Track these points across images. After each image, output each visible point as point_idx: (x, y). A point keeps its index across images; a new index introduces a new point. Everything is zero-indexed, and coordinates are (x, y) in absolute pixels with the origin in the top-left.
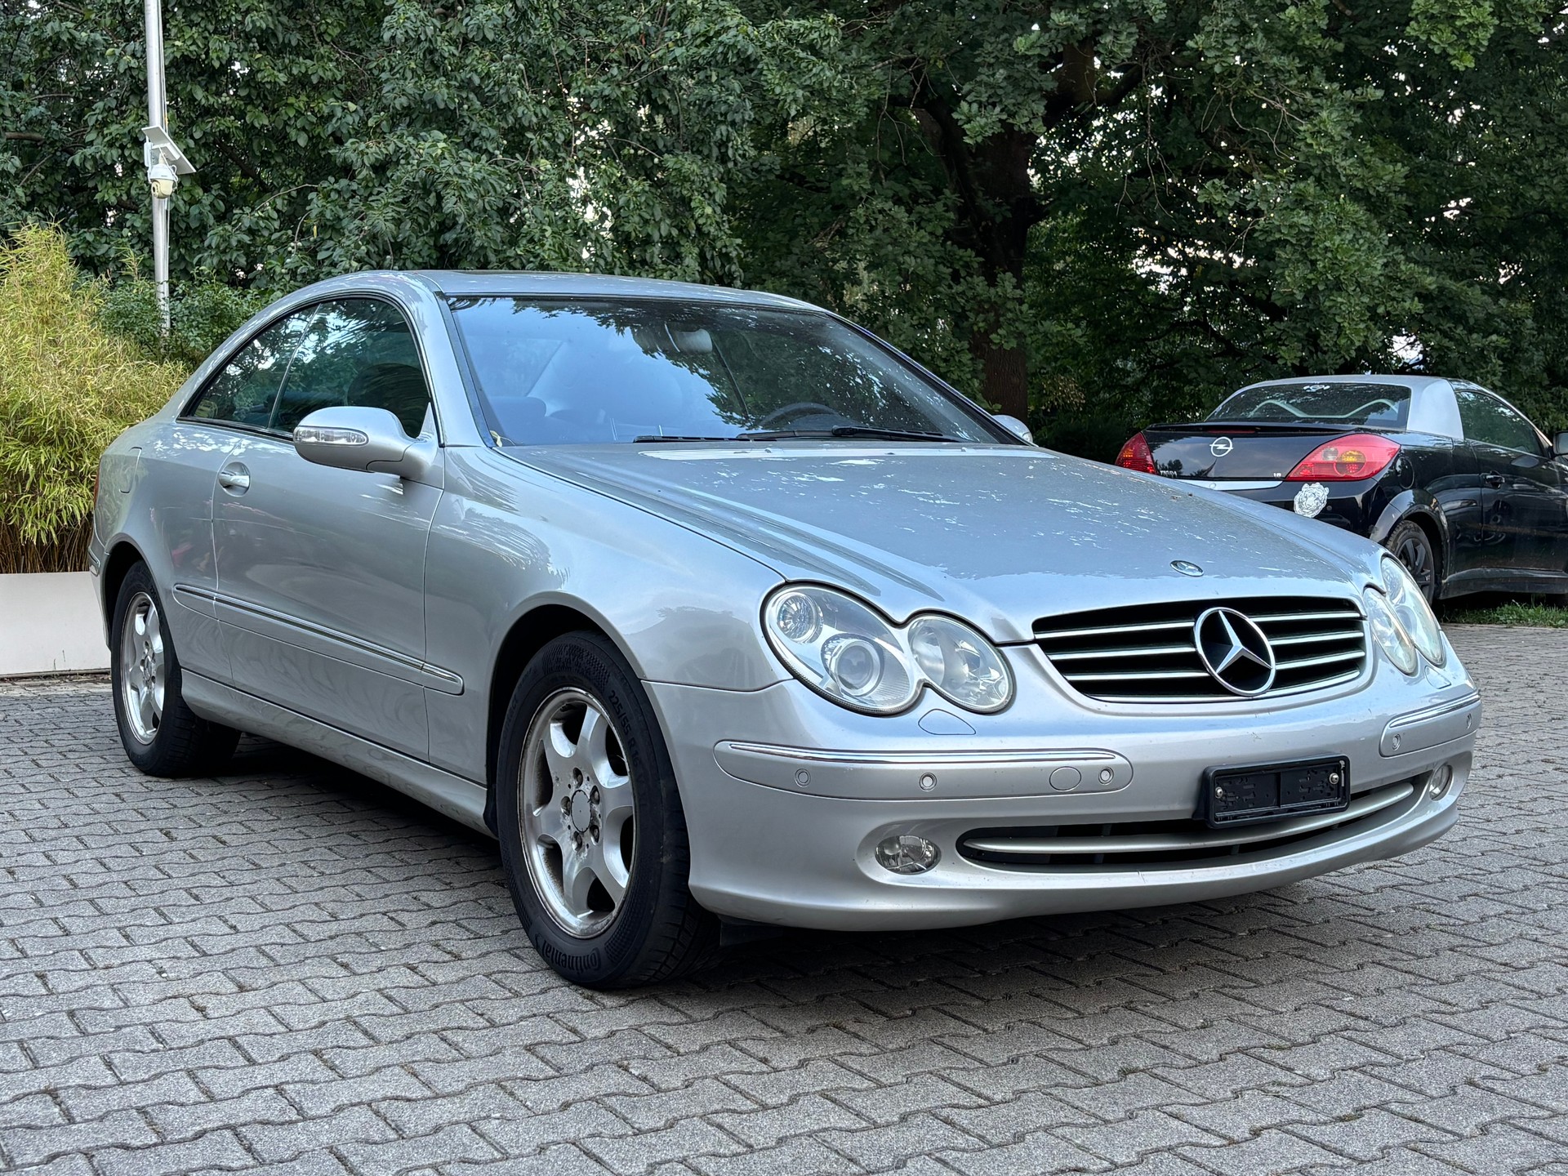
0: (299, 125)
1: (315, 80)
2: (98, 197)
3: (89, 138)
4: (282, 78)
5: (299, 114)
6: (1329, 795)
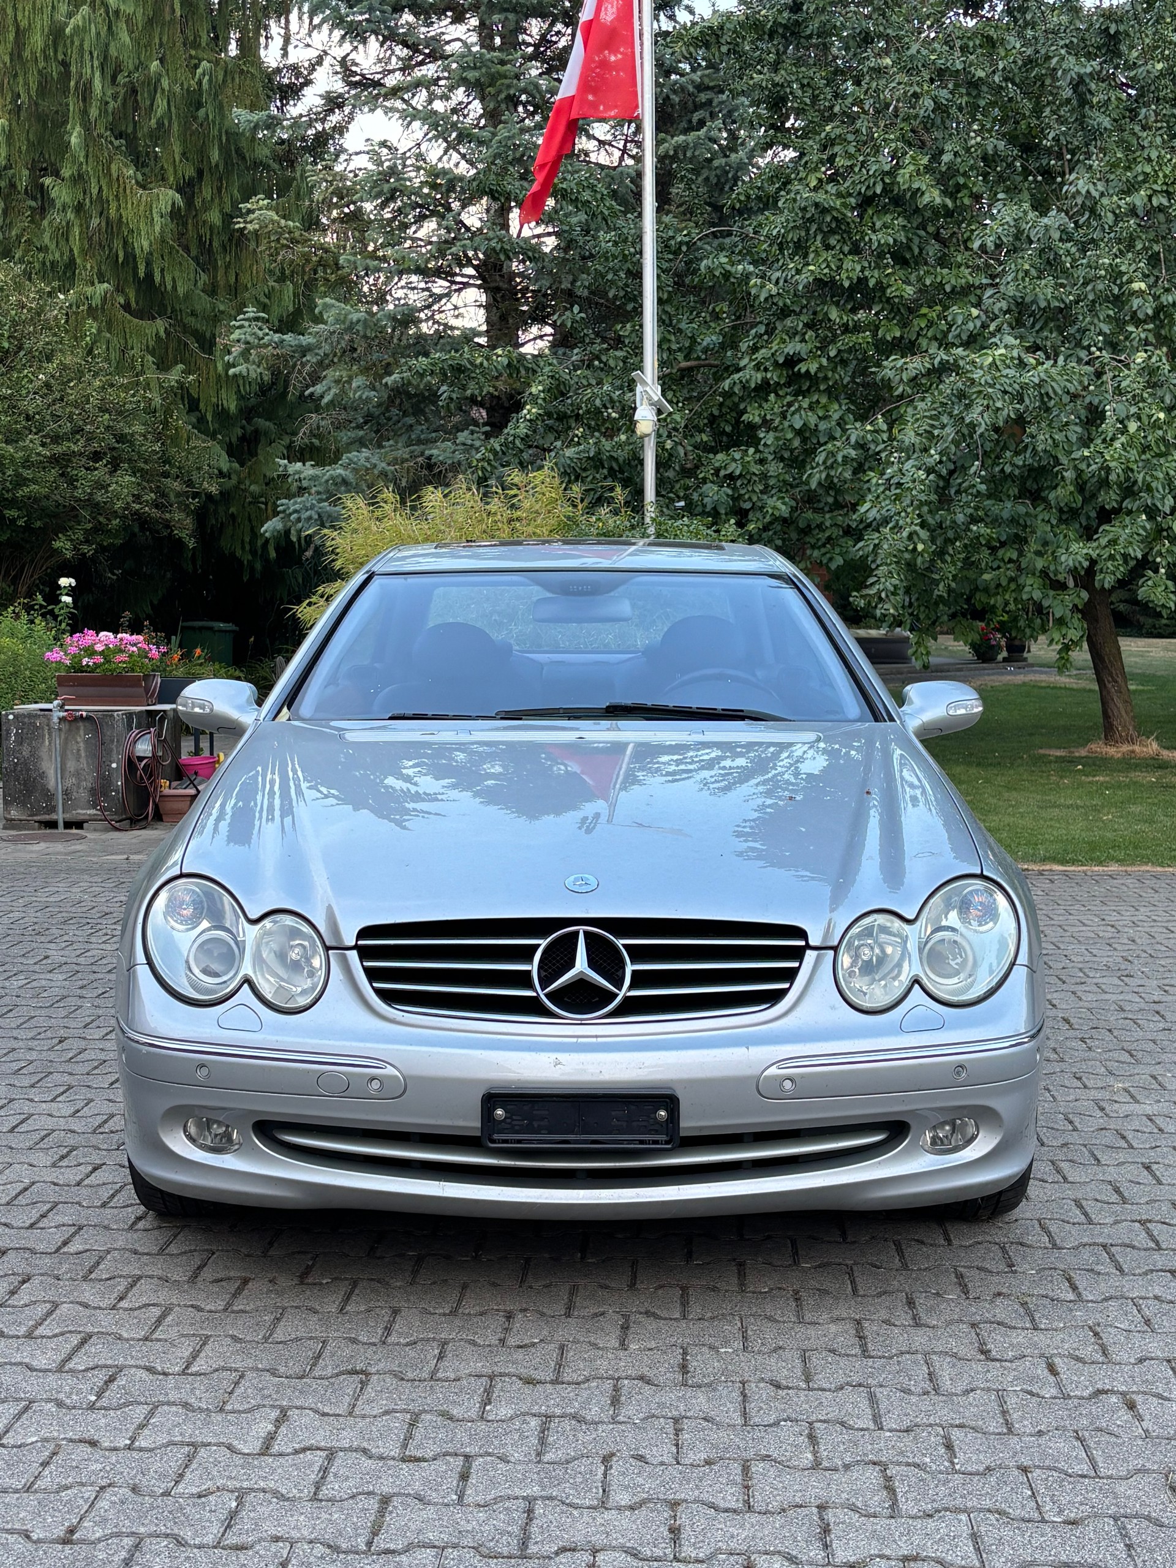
0: (930, 334)
1: (948, 288)
2: (745, 417)
3: (742, 363)
4: (909, 291)
5: (931, 324)
6: (657, 1132)
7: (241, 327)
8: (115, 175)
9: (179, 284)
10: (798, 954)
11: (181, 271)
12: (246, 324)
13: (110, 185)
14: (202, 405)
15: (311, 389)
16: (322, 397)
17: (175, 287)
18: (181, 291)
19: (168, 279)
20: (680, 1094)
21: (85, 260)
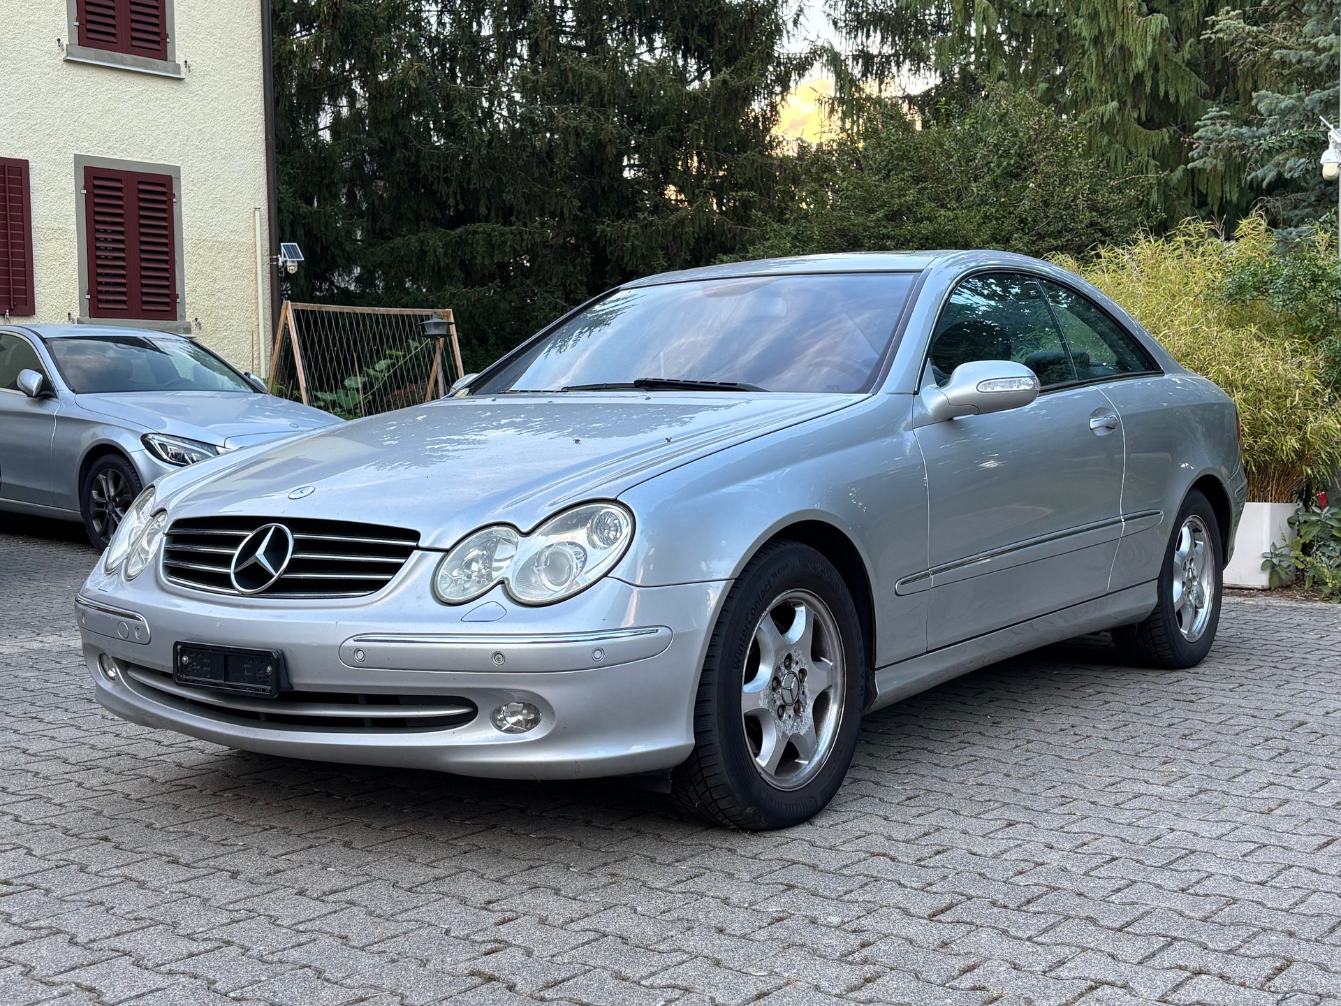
6: (264, 683)
7: (1205, 126)
8: (1120, 9)
9: (1181, 95)
10: (406, 552)
11: (1183, 83)
12: (1209, 122)
13: (1116, 17)
14: (1209, 199)
15: (1253, 174)
16: (1263, 180)
17: (1177, 97)
18: (1182, 101)
19: (1171, 91)
20: (288, 654)
21: (1101, 84)
